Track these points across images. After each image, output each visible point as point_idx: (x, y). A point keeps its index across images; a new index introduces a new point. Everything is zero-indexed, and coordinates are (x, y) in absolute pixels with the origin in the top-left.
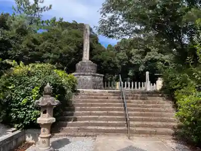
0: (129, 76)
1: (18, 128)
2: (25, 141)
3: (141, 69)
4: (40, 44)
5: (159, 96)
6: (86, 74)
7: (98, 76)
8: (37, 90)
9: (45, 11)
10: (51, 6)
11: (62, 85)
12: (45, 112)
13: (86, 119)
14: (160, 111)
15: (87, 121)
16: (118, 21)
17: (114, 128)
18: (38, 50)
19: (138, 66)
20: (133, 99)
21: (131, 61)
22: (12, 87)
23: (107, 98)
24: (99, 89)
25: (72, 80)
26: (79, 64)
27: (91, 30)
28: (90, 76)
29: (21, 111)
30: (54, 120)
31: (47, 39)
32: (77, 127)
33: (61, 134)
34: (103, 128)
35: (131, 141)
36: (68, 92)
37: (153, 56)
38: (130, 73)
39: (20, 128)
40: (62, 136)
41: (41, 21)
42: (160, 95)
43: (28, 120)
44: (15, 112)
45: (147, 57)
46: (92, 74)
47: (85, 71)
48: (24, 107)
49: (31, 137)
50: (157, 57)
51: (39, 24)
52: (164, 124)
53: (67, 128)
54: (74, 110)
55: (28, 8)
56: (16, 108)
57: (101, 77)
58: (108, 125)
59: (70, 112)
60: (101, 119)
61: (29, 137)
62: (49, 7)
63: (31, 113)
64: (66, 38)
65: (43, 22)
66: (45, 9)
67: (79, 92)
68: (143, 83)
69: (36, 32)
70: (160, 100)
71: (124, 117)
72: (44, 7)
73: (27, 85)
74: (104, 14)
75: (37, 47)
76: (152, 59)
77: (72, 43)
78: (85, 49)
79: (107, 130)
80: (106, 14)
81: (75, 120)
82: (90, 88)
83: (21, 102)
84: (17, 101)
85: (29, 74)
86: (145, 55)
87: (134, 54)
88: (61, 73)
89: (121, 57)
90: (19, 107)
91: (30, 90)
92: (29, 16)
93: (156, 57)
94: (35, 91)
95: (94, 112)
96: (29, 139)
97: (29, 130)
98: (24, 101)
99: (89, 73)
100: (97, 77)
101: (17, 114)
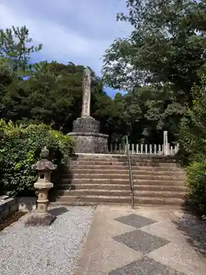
0: (143, 136)
1: (10, 196)
2: (18, 210)
3: (159, 127)
4: (27, 96)
5: (173, 162)
6: (86, 133)
7: (102, 137)
8: (31, 153)
9: (33, 51)
10: (40, 46)
11: (58, 148)
12: (42, 177)
13: (85, 187)
14: (172, 179)
15: (87, 190)
16: (125, 70)
17: (117, 197)
18: (25, 104)
19: (156, 122)
20: (141, 165)
21: (145, 116)
22: (4, 150)
23: (111, 164)
24: (102, 153)
25: (69, 142)
26: (77, 121)
27: (93, 74)
28: (91, 137)
29: (15, 177)
30: (51, 185)
31: (36, 89)
32: (75, 196)
33: (57, 203)
34: (105, 197)
35: (134, 210)
36: (66, 156)
37: (175, 110)
38: (145, 133)
39: (12, 195)
40: (58, 205)
41: (28, 65)
42: (175, 160)
43: (22, 187)
44: (7, 177)
45: (168, 111)
46: (94, 134)
47: (85, 131)
48: (17, 172)
49: (25, 206)
50: (181, 112)
51: (26, 70)
52: (175, 193)
53: (64, 196)
54: (71, 177)
55: (12, 48)
56: (9, 173)
57: (105, 137)
58: (111, 194)
59: (67, 180)
60: (103, 188)
61: (22, 205)
62: (38, 47)
63: (26, 178)
64: (61, 87)
65: (30, 66)
66: (34, 49)
67: (77, 156)
68: (160, 146)
69: (22, 80)
70: (173, 166)
71: (129, 185)
72: (32, 48)
73: (21, 149)
74: (108, 62)
75: (24, 100)
76: (174, 114)
77: (68, 94)
78: (85, 102)
79: (109, 199)
80: (111, 62)
81: (73, 188)
82: (90, 152)
83: (14, 166)
84: (10, 166)
85: (22, 136)
86: (166, 107)
87: (150, 106)
88: (56, 134)
89: (132, 111)
90: (13, 172)
91: (24, 154)
92: (13, 58)
93: (179, 111)
94: (30, 155)
95: (95, 180)
96: (22, 208)
97: (22, 199)
98: (18, 165)
99: (90, 133)
100: (100, 138)
101: (11, 180)
